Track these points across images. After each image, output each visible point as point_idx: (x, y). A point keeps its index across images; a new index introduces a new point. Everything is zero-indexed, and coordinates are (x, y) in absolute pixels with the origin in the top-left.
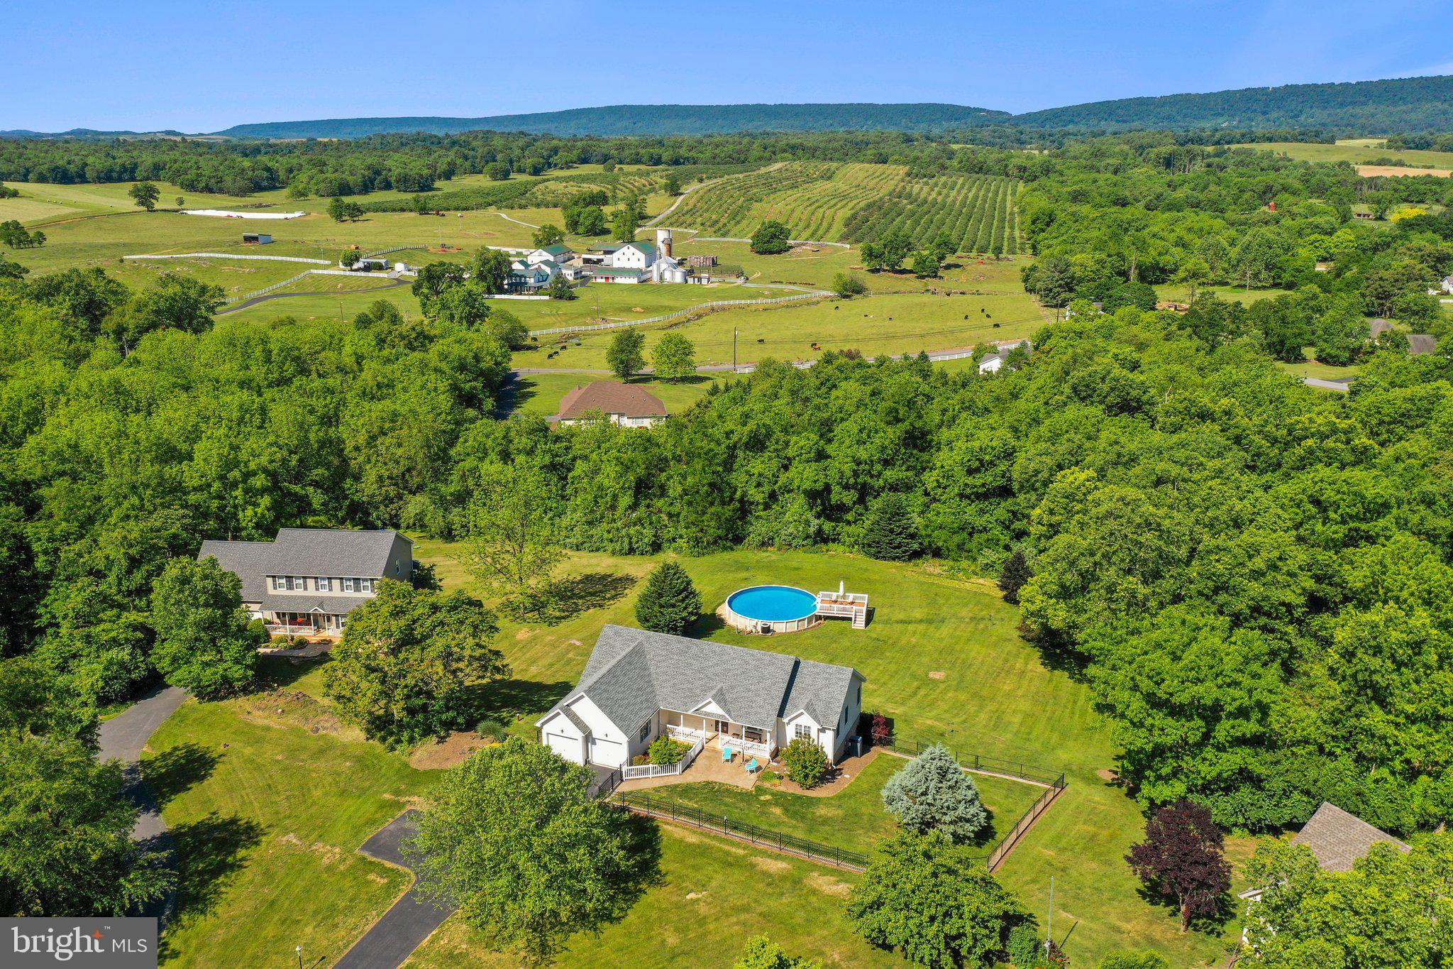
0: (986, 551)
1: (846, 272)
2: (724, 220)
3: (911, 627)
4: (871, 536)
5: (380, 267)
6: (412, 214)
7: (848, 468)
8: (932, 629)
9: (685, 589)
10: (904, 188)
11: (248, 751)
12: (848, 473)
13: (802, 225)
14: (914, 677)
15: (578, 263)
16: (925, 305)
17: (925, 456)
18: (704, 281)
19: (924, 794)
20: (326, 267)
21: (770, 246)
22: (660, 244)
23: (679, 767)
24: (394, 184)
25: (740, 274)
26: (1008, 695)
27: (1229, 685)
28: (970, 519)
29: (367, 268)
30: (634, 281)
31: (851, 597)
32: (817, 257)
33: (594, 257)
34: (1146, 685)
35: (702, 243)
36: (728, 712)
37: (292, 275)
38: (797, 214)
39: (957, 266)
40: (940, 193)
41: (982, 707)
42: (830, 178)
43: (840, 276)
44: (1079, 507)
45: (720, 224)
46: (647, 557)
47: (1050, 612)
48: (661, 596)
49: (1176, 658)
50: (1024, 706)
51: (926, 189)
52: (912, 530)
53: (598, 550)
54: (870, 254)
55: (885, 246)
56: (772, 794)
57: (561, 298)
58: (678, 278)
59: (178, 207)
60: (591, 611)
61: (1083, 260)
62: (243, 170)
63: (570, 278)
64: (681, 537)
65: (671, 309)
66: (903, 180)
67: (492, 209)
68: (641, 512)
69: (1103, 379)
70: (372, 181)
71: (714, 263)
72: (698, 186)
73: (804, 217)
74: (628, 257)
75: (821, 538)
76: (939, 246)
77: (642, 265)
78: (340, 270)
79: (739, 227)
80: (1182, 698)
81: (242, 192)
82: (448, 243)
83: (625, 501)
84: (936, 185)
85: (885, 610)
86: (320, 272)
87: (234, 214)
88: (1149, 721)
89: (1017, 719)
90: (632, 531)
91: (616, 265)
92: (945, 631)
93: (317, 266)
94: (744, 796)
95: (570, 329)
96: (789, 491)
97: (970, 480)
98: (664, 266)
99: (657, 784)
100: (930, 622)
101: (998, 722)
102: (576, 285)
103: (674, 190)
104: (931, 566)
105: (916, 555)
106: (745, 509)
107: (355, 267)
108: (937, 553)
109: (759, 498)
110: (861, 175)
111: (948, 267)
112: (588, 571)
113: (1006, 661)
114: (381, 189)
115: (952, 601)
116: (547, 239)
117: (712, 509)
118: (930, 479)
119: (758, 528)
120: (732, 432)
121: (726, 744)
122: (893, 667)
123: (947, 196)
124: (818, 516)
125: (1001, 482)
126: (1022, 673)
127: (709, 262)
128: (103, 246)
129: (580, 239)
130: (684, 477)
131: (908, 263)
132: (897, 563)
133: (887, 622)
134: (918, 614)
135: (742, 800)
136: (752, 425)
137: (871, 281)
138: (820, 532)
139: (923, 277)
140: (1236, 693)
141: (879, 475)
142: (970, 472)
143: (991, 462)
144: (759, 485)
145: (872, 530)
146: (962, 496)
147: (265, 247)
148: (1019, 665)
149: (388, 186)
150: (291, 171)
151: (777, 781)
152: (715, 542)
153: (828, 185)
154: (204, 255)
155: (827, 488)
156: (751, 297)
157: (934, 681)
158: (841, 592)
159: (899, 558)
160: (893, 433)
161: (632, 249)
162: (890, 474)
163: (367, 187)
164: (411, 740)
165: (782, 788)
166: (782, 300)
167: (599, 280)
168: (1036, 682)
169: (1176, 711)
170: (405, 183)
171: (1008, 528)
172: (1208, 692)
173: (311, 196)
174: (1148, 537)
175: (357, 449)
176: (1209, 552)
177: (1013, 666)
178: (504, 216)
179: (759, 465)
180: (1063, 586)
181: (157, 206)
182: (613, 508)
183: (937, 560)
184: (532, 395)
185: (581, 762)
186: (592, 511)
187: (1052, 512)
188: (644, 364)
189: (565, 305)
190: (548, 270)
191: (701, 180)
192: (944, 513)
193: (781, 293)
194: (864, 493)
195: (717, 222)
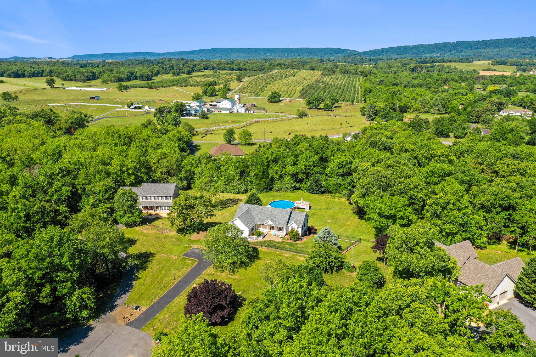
0: (344, 191)
1: (301, 109)
2: (258, 91)
3: (322, 210)
4: (310, 187)
5: (140, 108)
6: (147, 89)
7: (303, 168)
8: (328, 211)
9: (258, 199)
10: (320, 79)
11: (144, 238)
12: (303, 169)
13: (285, 93)
14: (322, 221)
15: (208, 106)
16: (327, 120)
17: (326, 164)
18: (252, 112)
19: (324, 238)
20: (121, 108)
21: (274, 100)
22: (236, 99)
23: (262, 237)
24: (138, 78)
25: (264, 110)
26: (348, 225)
27: (399, 211)
28: (339, 182)
29: (136, 108)
30: (228, 112)
31: (305, 202)
32: (290, 104)
33: (213, 104)
34: (378, 211)
35: (251, 99)
36: (274, 223)
37: (109, 111)
38: (283, 89)
39: (338, 107)
40: (333, 81)
41: (341, 228)
42: (294, 75)
43: (299, 110)
44: (366, 173)
45: (256, 92)
46: (244, 194)
47: (359, 202)
48: (251, 201)
49: (386, 205)
50: (353, 228)
51: (328, 79)
52: (322, 185)
53: (229, 192)
54: (309, 103)
55: (314, 100)
56: (286, 242)
57: (203, 118)
58: (243, 111)
59: (62, 86)
60: (230, 207)
61: (380, 105)
62: (83, 73)
63: (206, 111)
64: (254, 188)
65: (242, 122)
66: (320, 76)
67: (175, 87)
68: (242, 180)
69: (379, 141)
70: (130, 77)
71: (255, 106)
72: (249, 79)
73: (286, 90)
74: (226, 104)
75: (295, 188)
76: (332, 100)
77: (230, 107)
78: (126, 109)
79: (263, 93)
80: (387, 214)
81: (84, 81)
82: (162, 99)
83: (237, 177)
84: (332, 78)
85: (314, 206)
86: (119, 109)
87: (83, 89)
88: (379, 220)
89: (351, 230)
90: (239, 187)
91: (222, 107)
92: (332, 211)
93: (118, 108)
94: (279, 243)
95: (208, 128)
96: (286, 175)
97: (339, 171)
98: (238, 107)
99: (256, 241)
100: (327, 209)
101: (345, 230)
102: (208, 114)
103: (240, 80)
104: (328, 196)
105: (323, 193)
106: (273, 180)
107: (131, 108)
108: (330, 192)
109: (277, 177)
110: (305, 74)
111: (335, 107)
112: (227, 198)
113: (348, 218)
114: (133, 79)
115: (334, 204)
116: (197, 98)
117: (263, 180)
118: (327, 171)
119: (276, 185)
120: (268, 157)
121: (273, 232)
122: (317, 219)
123: (336, 82)
124: (294, 182)
125: (348, 171)
126: (353, 221)
127: (253, 106)
128: (39, 101)
129: (208, 98)
130: (255, 170)
131: (322, 106)
132: (318, 195)
133: (315, 209)
134: (324, 207)
136: (274, 155)
137: (309, 112)
138: (295, 186)
139: (327, 111)
140: (400, 213)
141: (313, 169)
142: (339, 168)
143: (345, 165)
144: (277, 173)
145: (310, 185)
146: (337, 175)
147: (98, 101)
148: (352, 219)
149: (136, 78)
150: (100, 73)
151: (287, 240)
152: (264, 190)
153: (294, 78)
154: (77, 104)
155: (297, 174)
156: (268, 118)
157: (328, 222)
158: (302, 201)
159: (319, 194)
160: (317, 157)
161: (227, 101)
162: (315, 169)
163: (128, 79)
164: (190, 233)
166: (279, 119)
167: (216, 112)
168: (356, 222)
169: (386, 217)
170: (142, 77)
171: (350, 185)
172: (393, 212)
173: (109, 82)
174: (383, 179)
175: (154, 163)
176: (400, 183)
177: (350, 219)
178: (180, 89)
179: (276, 167)
180: (362, 195)
181: (55, 86)
182: (233, 180)
183: (330, 194)
184: (200, 149)
186: (227, 181)
187: (359, 175)
188: (235, 139)
189: (205, 121)
190: (198, 108)
191: (249, 77)
192: (332, 181)
193: (279, 116)
194: (308, 175)
195: (255, 92)
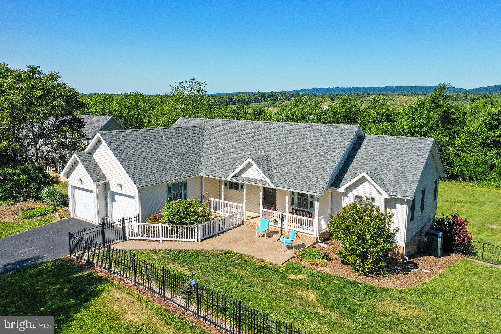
8: (476, 206)
23: (199, 233)
24: (236, 103)
36: (271, 177)
42: (394, 100)
56: (310, 274)
100: (473, 203)
114: (232, 105)
115: (488, 196)
134: (463, 199)
135: (260, 275)
151: (322, 261)
165: (327, 270)
185: (95, 220)
